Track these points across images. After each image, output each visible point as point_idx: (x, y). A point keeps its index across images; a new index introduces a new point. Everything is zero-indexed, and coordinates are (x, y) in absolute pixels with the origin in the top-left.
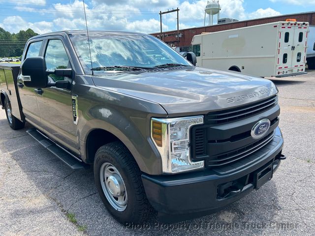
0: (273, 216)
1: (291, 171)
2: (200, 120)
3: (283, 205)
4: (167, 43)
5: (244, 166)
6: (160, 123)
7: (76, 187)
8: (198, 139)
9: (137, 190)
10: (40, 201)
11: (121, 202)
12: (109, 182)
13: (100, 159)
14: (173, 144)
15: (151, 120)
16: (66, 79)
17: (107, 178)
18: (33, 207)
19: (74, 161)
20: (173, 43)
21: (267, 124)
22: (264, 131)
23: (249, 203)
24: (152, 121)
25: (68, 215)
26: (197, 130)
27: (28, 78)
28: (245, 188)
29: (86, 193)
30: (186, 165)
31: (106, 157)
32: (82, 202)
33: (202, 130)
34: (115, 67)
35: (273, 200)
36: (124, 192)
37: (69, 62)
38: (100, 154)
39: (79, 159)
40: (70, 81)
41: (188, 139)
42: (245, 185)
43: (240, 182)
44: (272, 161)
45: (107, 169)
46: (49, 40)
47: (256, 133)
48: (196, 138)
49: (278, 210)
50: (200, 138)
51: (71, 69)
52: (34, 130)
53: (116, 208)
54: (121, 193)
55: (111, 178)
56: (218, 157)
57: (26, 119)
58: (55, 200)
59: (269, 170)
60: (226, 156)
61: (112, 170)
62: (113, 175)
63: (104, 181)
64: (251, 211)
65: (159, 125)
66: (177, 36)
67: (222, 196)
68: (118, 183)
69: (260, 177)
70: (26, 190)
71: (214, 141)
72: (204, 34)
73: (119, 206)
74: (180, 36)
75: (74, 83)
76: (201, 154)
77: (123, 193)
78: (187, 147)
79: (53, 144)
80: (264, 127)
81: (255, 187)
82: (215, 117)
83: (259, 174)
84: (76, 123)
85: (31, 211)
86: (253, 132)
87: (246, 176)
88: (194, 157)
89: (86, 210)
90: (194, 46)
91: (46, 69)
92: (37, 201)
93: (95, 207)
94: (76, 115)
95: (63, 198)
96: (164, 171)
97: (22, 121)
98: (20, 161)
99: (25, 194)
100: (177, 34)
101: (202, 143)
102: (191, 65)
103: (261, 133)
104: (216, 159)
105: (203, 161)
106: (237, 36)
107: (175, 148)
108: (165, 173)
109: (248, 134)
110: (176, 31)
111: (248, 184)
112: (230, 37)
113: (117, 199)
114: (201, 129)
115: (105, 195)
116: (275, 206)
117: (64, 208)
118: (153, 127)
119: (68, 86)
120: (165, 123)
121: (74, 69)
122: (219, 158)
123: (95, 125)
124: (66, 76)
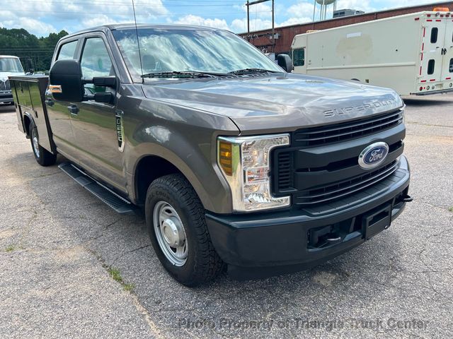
0: (388, 279)
1: (423, 223)
2: (285, 140)
3: (406, 266)
4: (257, 47)
5: (347, 205)
6: (230, 144)
7: (122, 238)
8: (283, 166)
9: (201, 237)
10: (76, 253)
11: (180, 254)
12: (165, 227)
13: (153, 196)
14: (247, 173)
15: (217, 139)
16: (109, 90)
17: (163, 222)
18: (66, 260)
19: (120, 203)
20: (266, 47)
21: (382, 148)
22: (379, 159)
23: (356, 262)
24: (218, 142)
25: (110, 271)
26: (280, 154)
27: (58, 88)
28: (348, 237)
29: (136, 245)
30: (265, 203)
31: (161, 193)
32: (130, 257)
33: (288, 155)
34: (174, 72)
35: (391, 259)
36: (184, 241)
37: (113, 66)
38: (153, 190)
39: (126, 201)
40: (113, 93)
41: (268, 166)
42: (349, 233)
43: (342, 226)
44: (390, 202)
45: (163, 209)
46: (86, 39)
47: (367, 161)
48: (281, 165)
49: (398, 271)
50: (285, 165)
51: (114, 77)
52: (68, 164)
53: (173, 261)
54: (180, 242)
55: (168, 221)
56: (310, 192)
57: (58, 149)
58: (94, 253)
59: (385, 214)
60: (321, 191)
61: (169, 211)
62: (171, 218)
63: (159, 226)
64: (359, 272)
65: (228, 147)
66: (271, 38)
67: (316, 246)
68: (176, 229)
69: (371, 223)
70: (57, 239)
71: (306, 170)
72: (310, 32)
73: (177, 259)
74: (276, 37)
75: (119, 96)
76: (287, 187)
77: (182, 243)
78: (266, 177)
79: (92, 181)
80: (378, 153)
81: (364, 237)
82: (305, 135)
83: (370, 218)
84: (121, 149)
85: (63, 266)
86: (361, 160)
87: (351, 219)
88: (275, 191)
89: (135, 265)
90: (295, 50)
91: (81, 75)
92: (71, 254)
93: (146, 263)
94: (121, 139)
95: (105, 251)
96: (234, 208)
97: (52, 153)
98: (50, 205)
99: (55, 245)
100: (271, 35)
101: (288, 172)
102: (283, 71)
103: (373, 162)
104: (306, 195)
105: (288, 197)
106: (359, 34)
107: (250, 179)
108: (236, 212)
109: (354, 161)
110: (271, 30)
111: (354, 231)
112: (349, 36)
113: (174, 250)
114: (288, 153)
115: (159, 245)
116: (394, 266)
117: (106, 263)
118: (221, 149)
119: (111, 100)
120: (237, 144)
121: (119, 76)
122: (312, 193)
123: (146, 150)
124: (109, 86)
